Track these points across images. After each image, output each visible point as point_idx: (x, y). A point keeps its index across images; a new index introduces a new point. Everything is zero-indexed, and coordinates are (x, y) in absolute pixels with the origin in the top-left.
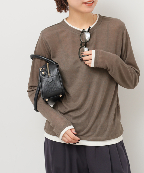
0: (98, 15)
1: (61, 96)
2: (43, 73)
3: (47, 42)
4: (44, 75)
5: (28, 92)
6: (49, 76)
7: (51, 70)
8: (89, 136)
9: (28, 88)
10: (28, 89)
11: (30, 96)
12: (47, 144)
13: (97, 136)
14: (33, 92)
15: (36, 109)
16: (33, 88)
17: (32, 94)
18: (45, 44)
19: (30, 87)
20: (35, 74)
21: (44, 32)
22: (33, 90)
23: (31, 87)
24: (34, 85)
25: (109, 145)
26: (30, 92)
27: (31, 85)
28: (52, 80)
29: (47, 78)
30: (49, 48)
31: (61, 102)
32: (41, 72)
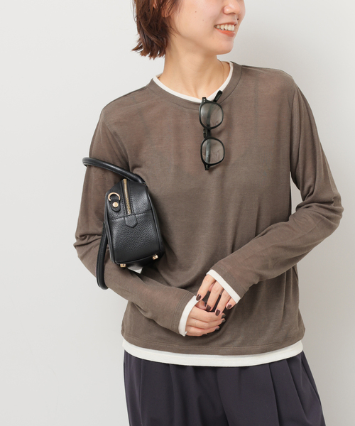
0: (231, 63)
1: (157, 257)
2: (115, 205)
3: (115, 134)
4: (118, 210)
5: (76, 246)
6: (129, 213)
7: (133, 198)
8: (224, 345)
9: (77, 238)
10: (75, 241)
11: (82, 258)
12: (130, 366)
13: (243, 344)
14: (90, 246)
15: (103, 284)
16: (89, 238)
17: (87, 253)
18: (113, 137)
19: (81, 236)
20: (92, 206)
21: (109, 110)
22: (89, 241)
23: (83, 236)
24: (91, 230)
25: (270, 364)
26: (81, 247)
27: (82, 232)
28: (135, 223)
29: (124, 217)
30: (123, 146)
31: (157, 270)
32: (111, 202)
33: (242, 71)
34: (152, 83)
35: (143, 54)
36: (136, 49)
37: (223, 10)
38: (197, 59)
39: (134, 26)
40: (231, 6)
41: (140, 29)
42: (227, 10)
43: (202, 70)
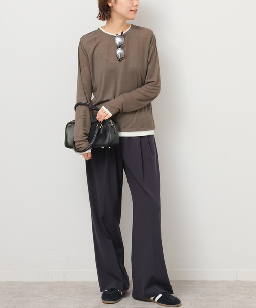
33: (134, 27)
34: (99, 29)
35: (100, 19)
36: (97, 17)
37: (133, 5)
38: (121, 21)
39: (98, 9)
40: (135, 3)
41: (100, 9)
42: (135, 5)
43: (122, 25)
